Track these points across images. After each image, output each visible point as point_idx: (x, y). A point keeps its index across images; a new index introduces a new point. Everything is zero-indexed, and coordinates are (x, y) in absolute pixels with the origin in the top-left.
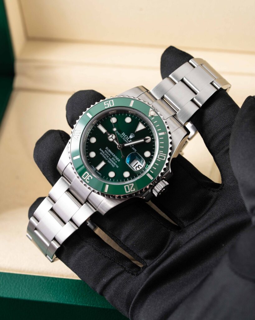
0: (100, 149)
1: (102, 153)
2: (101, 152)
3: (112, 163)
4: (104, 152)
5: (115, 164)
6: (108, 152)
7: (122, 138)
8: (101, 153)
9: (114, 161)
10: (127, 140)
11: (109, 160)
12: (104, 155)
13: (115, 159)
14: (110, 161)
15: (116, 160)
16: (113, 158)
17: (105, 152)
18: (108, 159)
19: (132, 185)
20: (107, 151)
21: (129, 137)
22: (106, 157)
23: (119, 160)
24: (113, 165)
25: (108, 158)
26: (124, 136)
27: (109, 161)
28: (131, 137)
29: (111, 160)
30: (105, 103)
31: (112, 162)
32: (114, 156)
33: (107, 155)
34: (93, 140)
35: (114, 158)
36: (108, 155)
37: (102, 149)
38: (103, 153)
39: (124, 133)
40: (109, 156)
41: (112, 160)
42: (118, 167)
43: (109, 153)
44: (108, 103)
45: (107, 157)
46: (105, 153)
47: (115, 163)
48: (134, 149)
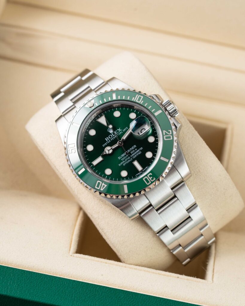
0: (120, 165)
2: (122, 164)
3: (137, 154)
4: (124, 162)
7: (111, 140)
9: (135, 152)
10: (114, 136)
11: (133, 156)
12: (126, 161)
13: (132, 150)
15: (133, 149)
17: (123, 161)
18: (131, 158)
20: (123, 157)
21: (111, 134)
22: (129, 160)
23: (135, 146)
25: (130, 157)
26: (109, 138)
28: (111, 132)
29: (133, 155)
31: (136, 154)
32: (129, 151)
33: (127, 158)
34: (108, 172)
35: (131, 151)
36: (128, 157)
37: (120, 163)
38: (124, 163)
41: (133, 153)
42: (142, 148)
43: (125, 156)
46: (124, 160)
48: (125, 130)
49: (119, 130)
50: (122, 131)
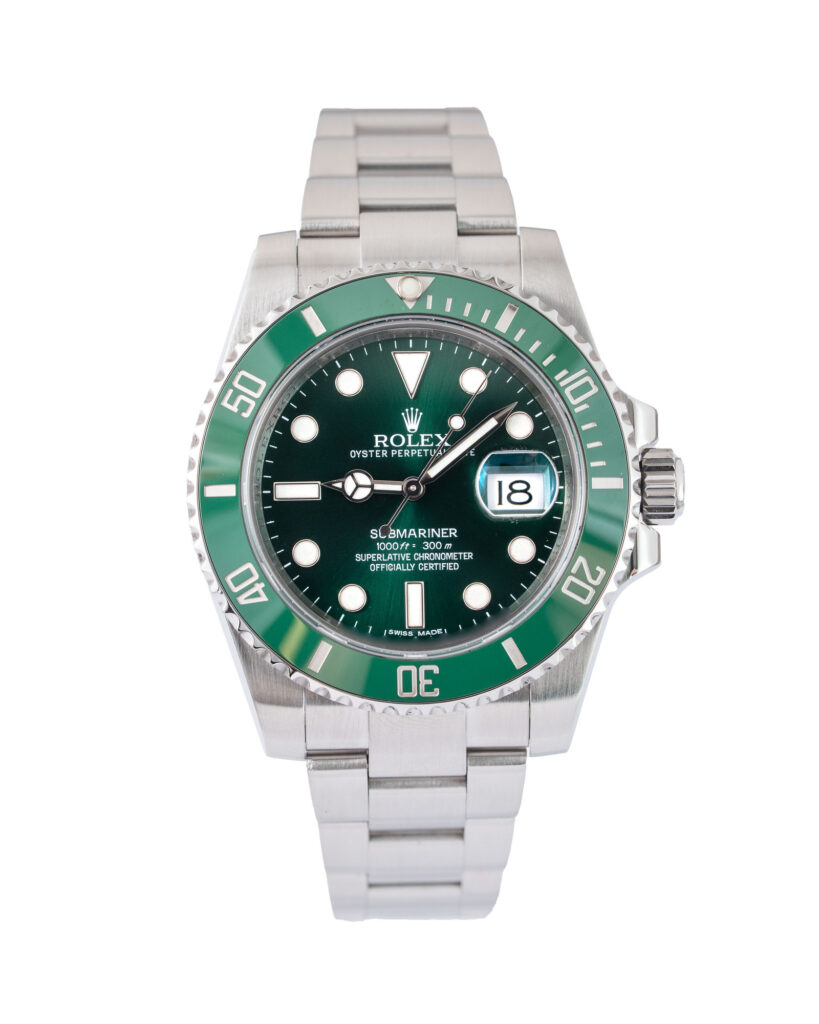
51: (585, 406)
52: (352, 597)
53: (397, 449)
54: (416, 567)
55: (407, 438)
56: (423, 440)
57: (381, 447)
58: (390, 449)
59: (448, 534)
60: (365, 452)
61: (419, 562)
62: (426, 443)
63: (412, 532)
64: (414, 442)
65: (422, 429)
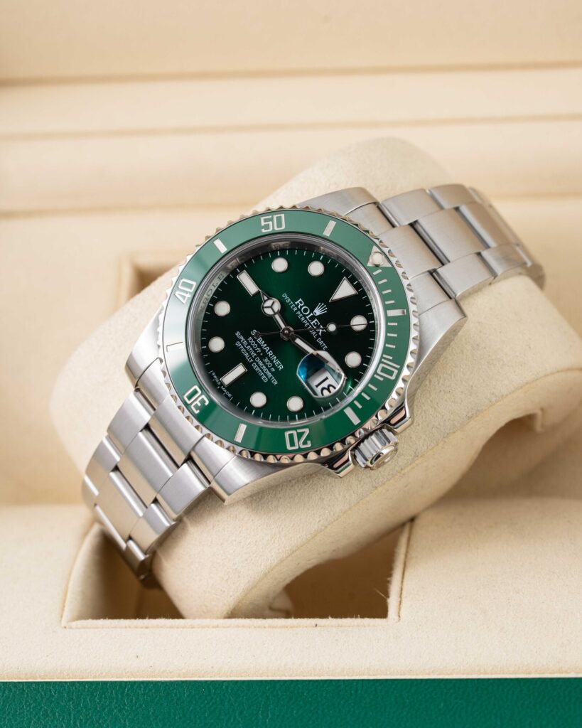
0: (238, 334)
1: (241, 342)
2: (240, 340)
3: (263, 372)
4: (245, 343)
5: (270, 375)
6: (257, 343)
7: (297, 311)
8: (238, 344)
10: (307, 317)
12: (246, 349)
13: (272, 361)
14: (259, 367)
15: (273, 364)
16: (266, 360)
17: (247, 341)
18: (254, 359)
19: (303, 433)
20: (255, 340)
21: (312, 311)
22: (250, 354)
23: (281, 367)
24: (264, 377)
25: (256, 357)
26: (301, 307)
27: (255, 366)
28: (318, 312)
29: (261, 363)
30: (262, 219)
31: (262, 370)
32: (270, 353)
33: (254, 349)
34: (223, 309)
35: (269, 359)
36: (255, 351)
37: (242, 334)
38: (243, 345)
39: (300, 300)
40: (258, 354)
41: (264, 363)
42: (276, 383)
43: (259, 346)
44: (272, 220)
45: (251, 356)
46: (249, 344)
47: (271, 372)
48: (321, 343)
49: (321, 331)
50: (318, 336)
51: (382, 379)
52: (217, 344)
53: (301, 313)
54: (253, 362)
55: (309, 314)
56: (314, 322)
57: (297, 306)
58: (299, 310)
59: (279, 365)
60: (289, 300)
61: (256, 362)
62: (314, 324)
63: (267, 349)
64: (310, 318)
65: (318, 317)
